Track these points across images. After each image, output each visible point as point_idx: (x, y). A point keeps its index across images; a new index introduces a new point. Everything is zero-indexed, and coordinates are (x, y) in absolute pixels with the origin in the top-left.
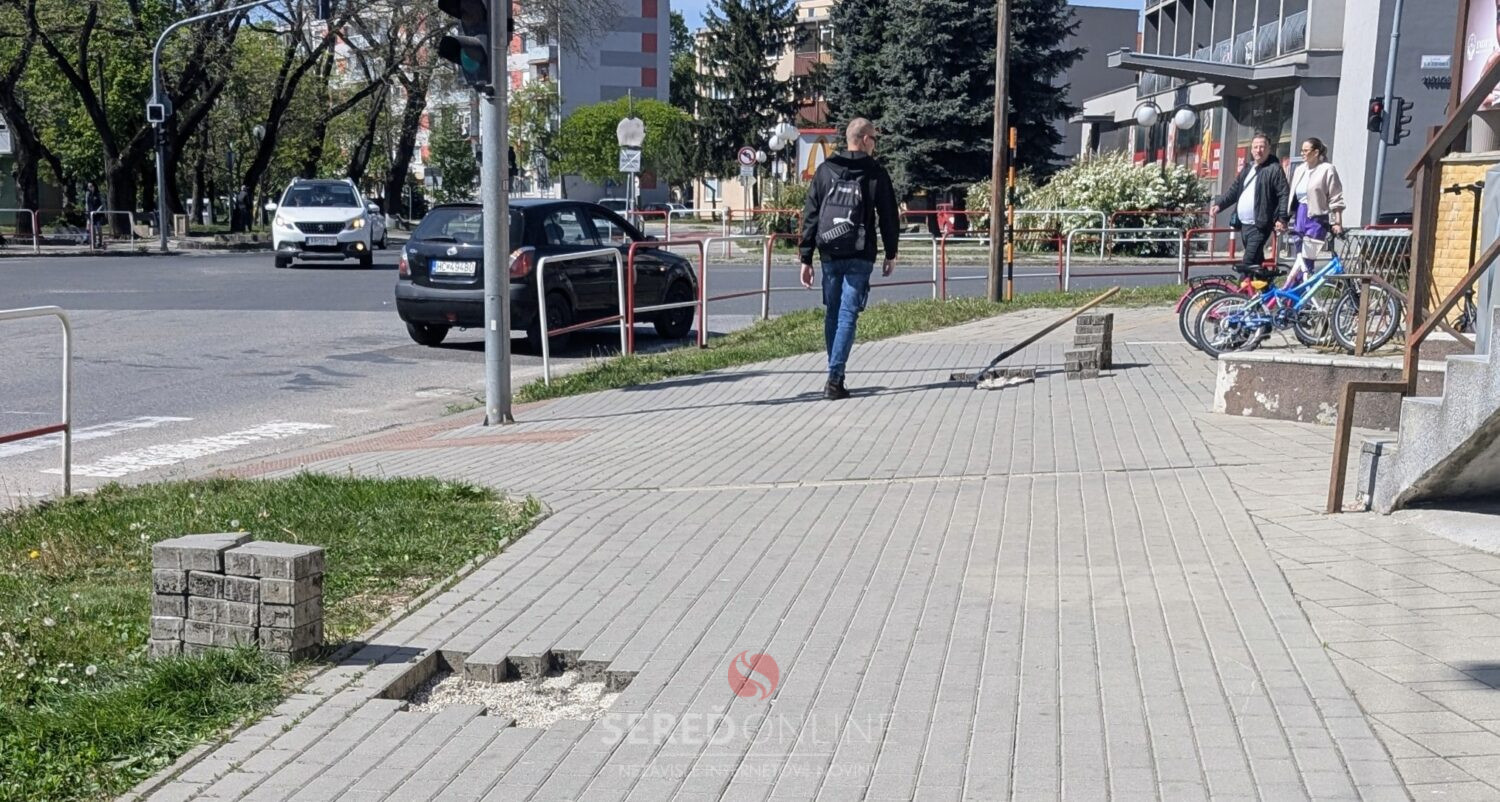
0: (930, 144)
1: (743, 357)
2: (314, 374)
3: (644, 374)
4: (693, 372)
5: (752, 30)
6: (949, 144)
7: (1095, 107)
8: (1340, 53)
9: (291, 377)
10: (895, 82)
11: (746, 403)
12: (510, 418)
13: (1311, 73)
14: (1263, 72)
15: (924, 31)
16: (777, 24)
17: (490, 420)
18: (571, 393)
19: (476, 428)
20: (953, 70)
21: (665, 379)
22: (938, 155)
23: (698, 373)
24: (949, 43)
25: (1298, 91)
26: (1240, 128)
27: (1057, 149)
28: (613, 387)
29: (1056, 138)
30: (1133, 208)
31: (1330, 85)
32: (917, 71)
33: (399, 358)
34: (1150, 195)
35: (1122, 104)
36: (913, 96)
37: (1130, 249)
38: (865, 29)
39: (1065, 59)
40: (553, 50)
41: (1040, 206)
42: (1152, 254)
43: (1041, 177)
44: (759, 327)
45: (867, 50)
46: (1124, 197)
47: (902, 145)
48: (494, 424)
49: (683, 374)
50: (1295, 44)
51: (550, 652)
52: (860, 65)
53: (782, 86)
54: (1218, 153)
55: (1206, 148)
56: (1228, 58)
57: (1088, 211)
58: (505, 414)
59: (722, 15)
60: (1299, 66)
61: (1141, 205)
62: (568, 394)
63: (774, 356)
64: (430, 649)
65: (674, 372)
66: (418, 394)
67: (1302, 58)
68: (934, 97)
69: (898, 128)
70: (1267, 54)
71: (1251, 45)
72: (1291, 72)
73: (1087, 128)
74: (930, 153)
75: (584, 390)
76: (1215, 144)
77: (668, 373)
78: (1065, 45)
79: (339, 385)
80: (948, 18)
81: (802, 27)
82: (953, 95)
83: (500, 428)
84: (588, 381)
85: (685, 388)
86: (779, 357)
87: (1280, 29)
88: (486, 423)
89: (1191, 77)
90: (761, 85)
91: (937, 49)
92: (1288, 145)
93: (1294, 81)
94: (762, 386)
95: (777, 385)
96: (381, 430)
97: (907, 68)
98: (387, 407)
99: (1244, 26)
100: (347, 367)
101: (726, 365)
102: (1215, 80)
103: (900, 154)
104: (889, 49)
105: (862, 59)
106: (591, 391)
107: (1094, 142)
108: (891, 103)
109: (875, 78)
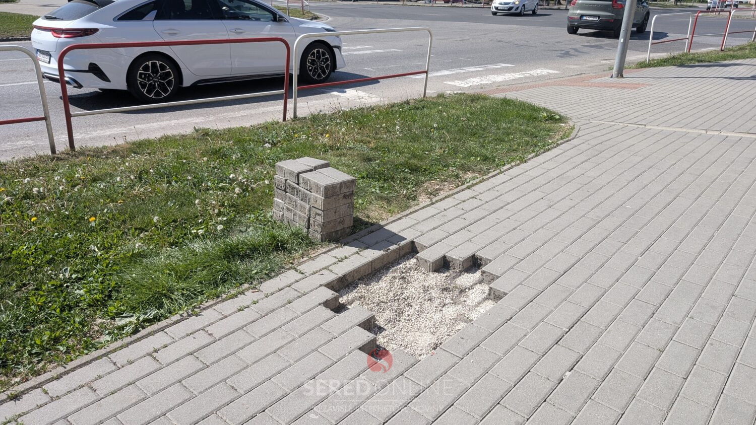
1: (733, 57)
2: (572, 52)
3: (689, 61)
4: (710, 62)
9: (563, 52)
11: (725, 78)
12: (622, 76)
17: (614, 76)
18: (656, 66)
19: (607, 79)
21: (697, 64)
23: (712, 62)
28: (674, 65)
33: (606, 47)
44: (749, 44)
48: (615, 77)
49: (705, 62)
51: (474, 255)
58: (620, 74)
62: (655, 67)
63: (748, 58)
64: (409, 240)
65: (701, 61)
66: (602, 62)
75: (662, 65)
77: (699, 61)
79: (577, 56)
83: (616, 79)
84: (665, 62)
85: (703, 68)
86: (750, 58)
88: (612, 77)
94: (737, 70)
95: (744, 70)
96: (576, 75)
98: (587, 66)
100: (586, 49)
101: (725, 60)
106: (664, 66)
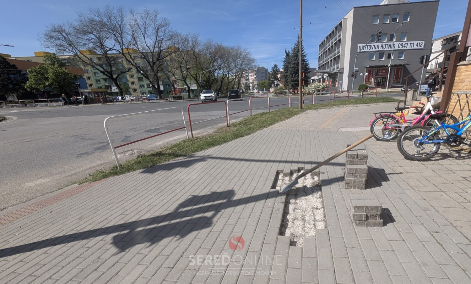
0: (294, 83)
5: (275, 72)
6: (296, 83)
7: (312, 78)
8: (344, 69)
10: (289, 76)
13: (340, 71)
14: (333, 72)
15: (293, 69)
16: (278, 71)
20: (296, 74)
22: (295, 84)
24: (296, 71)
25: (338, 74)
26: (330, 79)
27: (309, 83)
29: (308, 81)
30: (319, 89)
31: (342, 73)
32: (292, 74)
34: (321, 87)
35: (316, 78)
36: (292, 77)
37: (319, 94)
38: (286, 70)
39: (309, 72)
40: (256, 76)
41: (307, 90)
42: (322, 95)
43: (307, 86)
45: (286, 72)
46: (318, 88)
47: (290, 83)
50: (338, 68)
52: (285, 74)
53: (279, 78)
54: (327, 82)
55: (326, 82)
56: (329, 70)
57: (313, 90)
59: (272, 71)
60: (339, 70)
61: (320, 89)
67: (339, 69)
68: (294, 77)
69: (290, 81)
70: (334, 69)
71: (332, 69)
72: (337, 71)
73: (311, 81)
74: (294, 84)
76: (327, 81)
78: (309, 71)
80: (296, 68)
81: (281, 72)
82: (296, 77)
87: (336, 66)
89: (324, 73)
90: (276, 78)
91: (294, 72)
92: (337, 81)
93: (338, 73)
97: (291, 74)
99: (331, 66)
102: (327, 73)
103: (290, 84)
104: (289, 72)
105: (286, 73)
107: (312, 82)
108: (289, 78)
109: (287, 76)
